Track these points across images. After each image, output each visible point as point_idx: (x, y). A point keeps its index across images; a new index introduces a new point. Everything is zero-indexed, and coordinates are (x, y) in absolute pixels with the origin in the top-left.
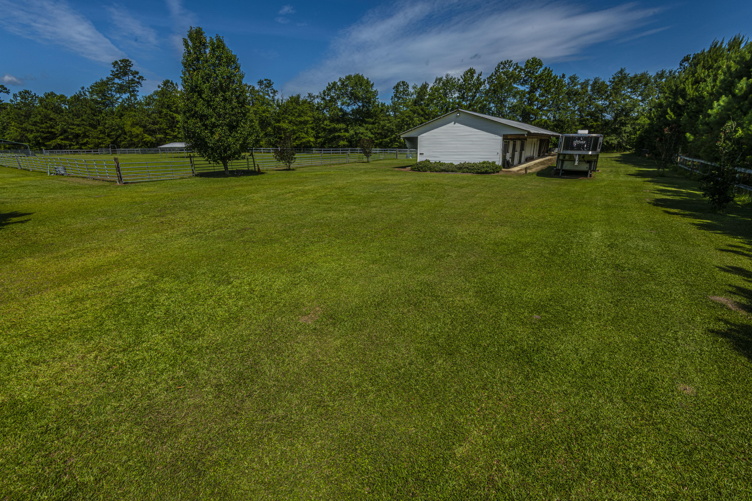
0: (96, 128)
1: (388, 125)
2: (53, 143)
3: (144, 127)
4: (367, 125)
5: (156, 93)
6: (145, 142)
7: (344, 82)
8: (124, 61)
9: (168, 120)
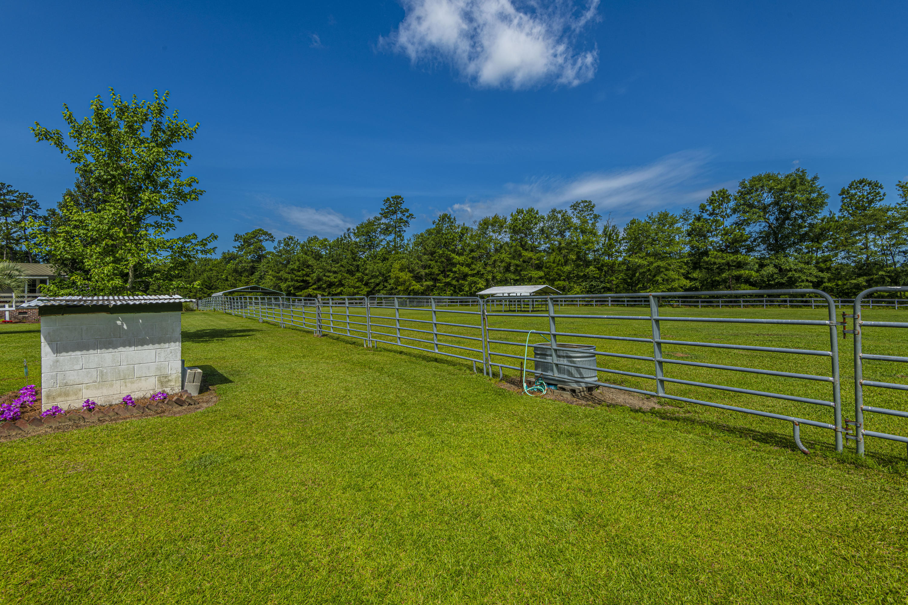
0: (353, 275)
3: (413, 272)
5: (429, 231)
8: (397, 198)
9: (442, 262)
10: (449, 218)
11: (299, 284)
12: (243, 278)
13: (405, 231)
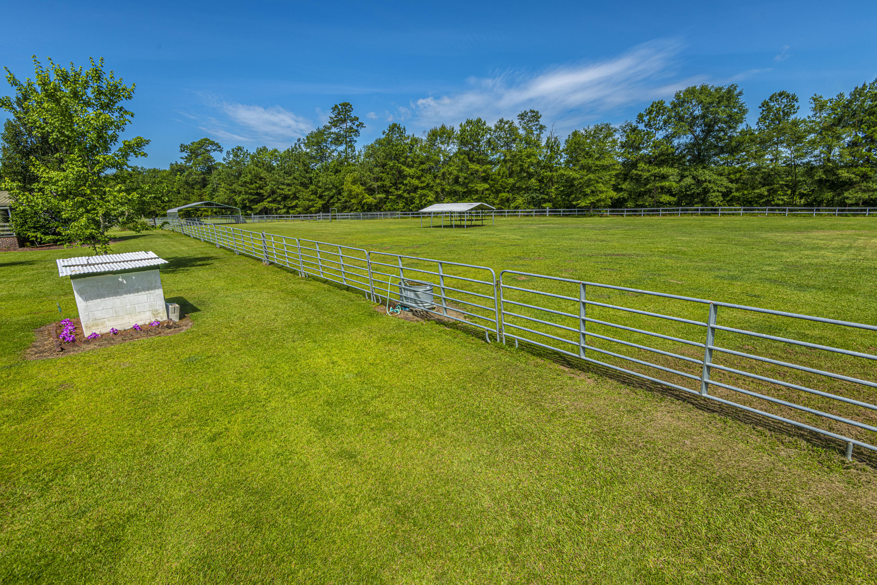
0: (307, 188)
3: (365, 184)
5: (379, 141)
6: (364, 204)
8: (345, 105)
9: (393, 174)
10: (399, 128)
11: (254, 197)
12: (195, 190)
13: (356, 141)
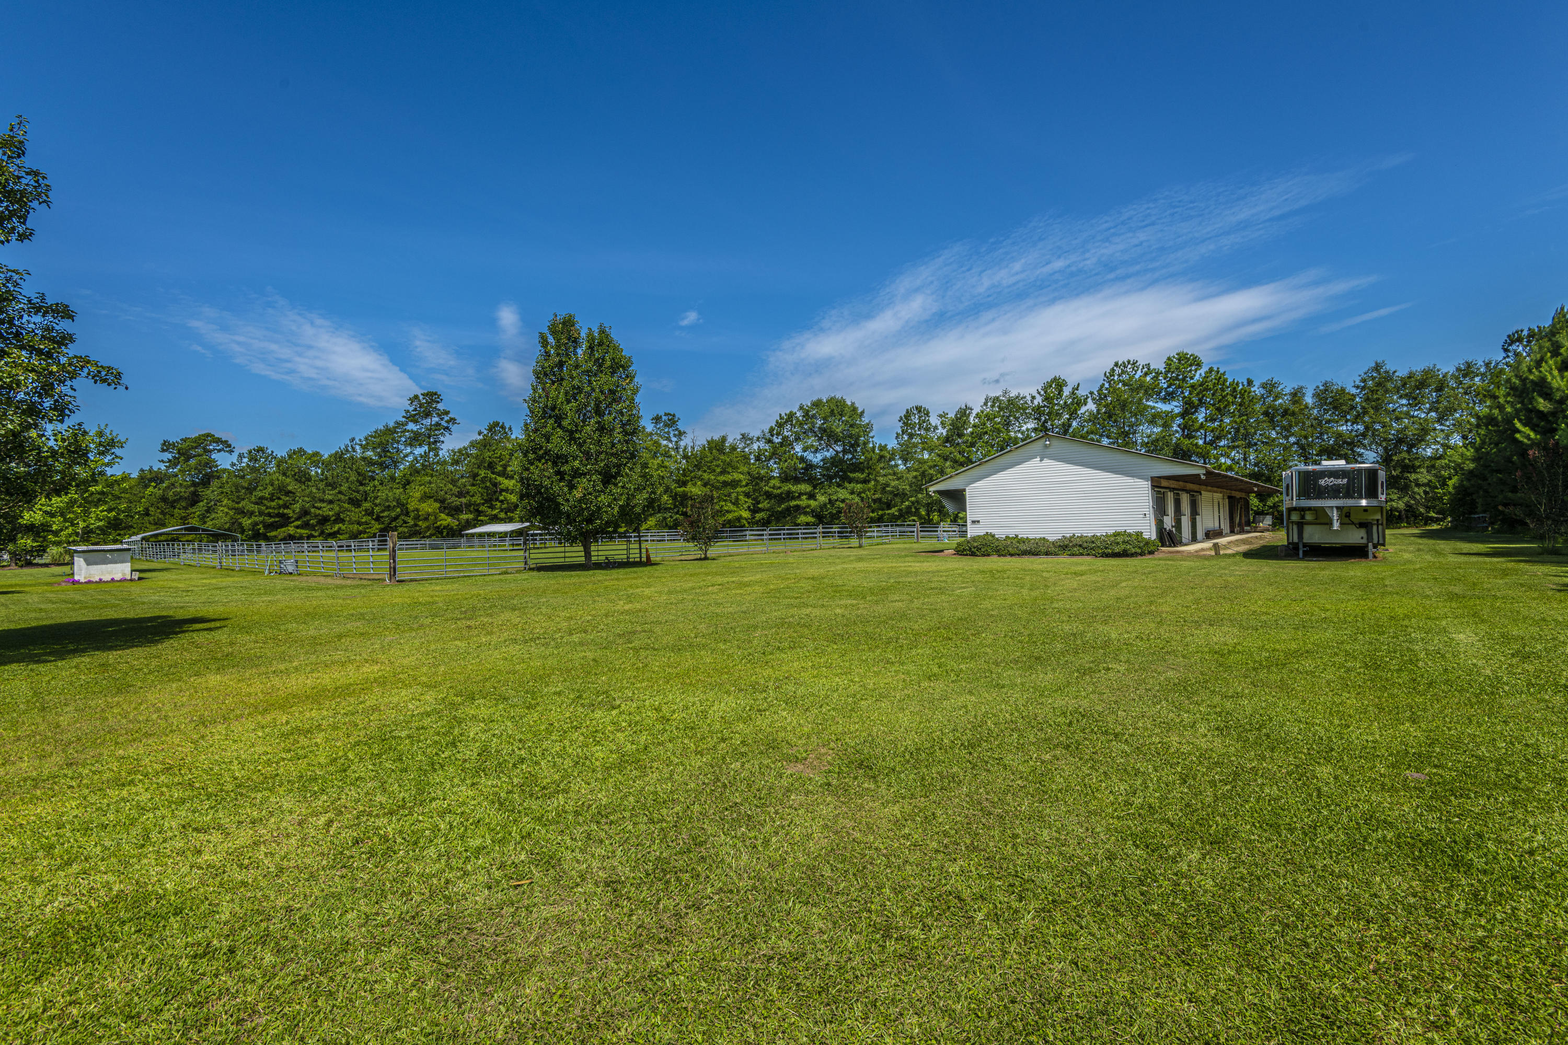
1: (893, 484)
2: (281, 532)
3: (442, 501)
4: (852, 485)
5: (473, 444)
6: (438, 527)
7: (808, 411)
8: (430, 395)
9: (486, 488)
10: (502, 428)
12: (176, 510)
13: (442, 442)
